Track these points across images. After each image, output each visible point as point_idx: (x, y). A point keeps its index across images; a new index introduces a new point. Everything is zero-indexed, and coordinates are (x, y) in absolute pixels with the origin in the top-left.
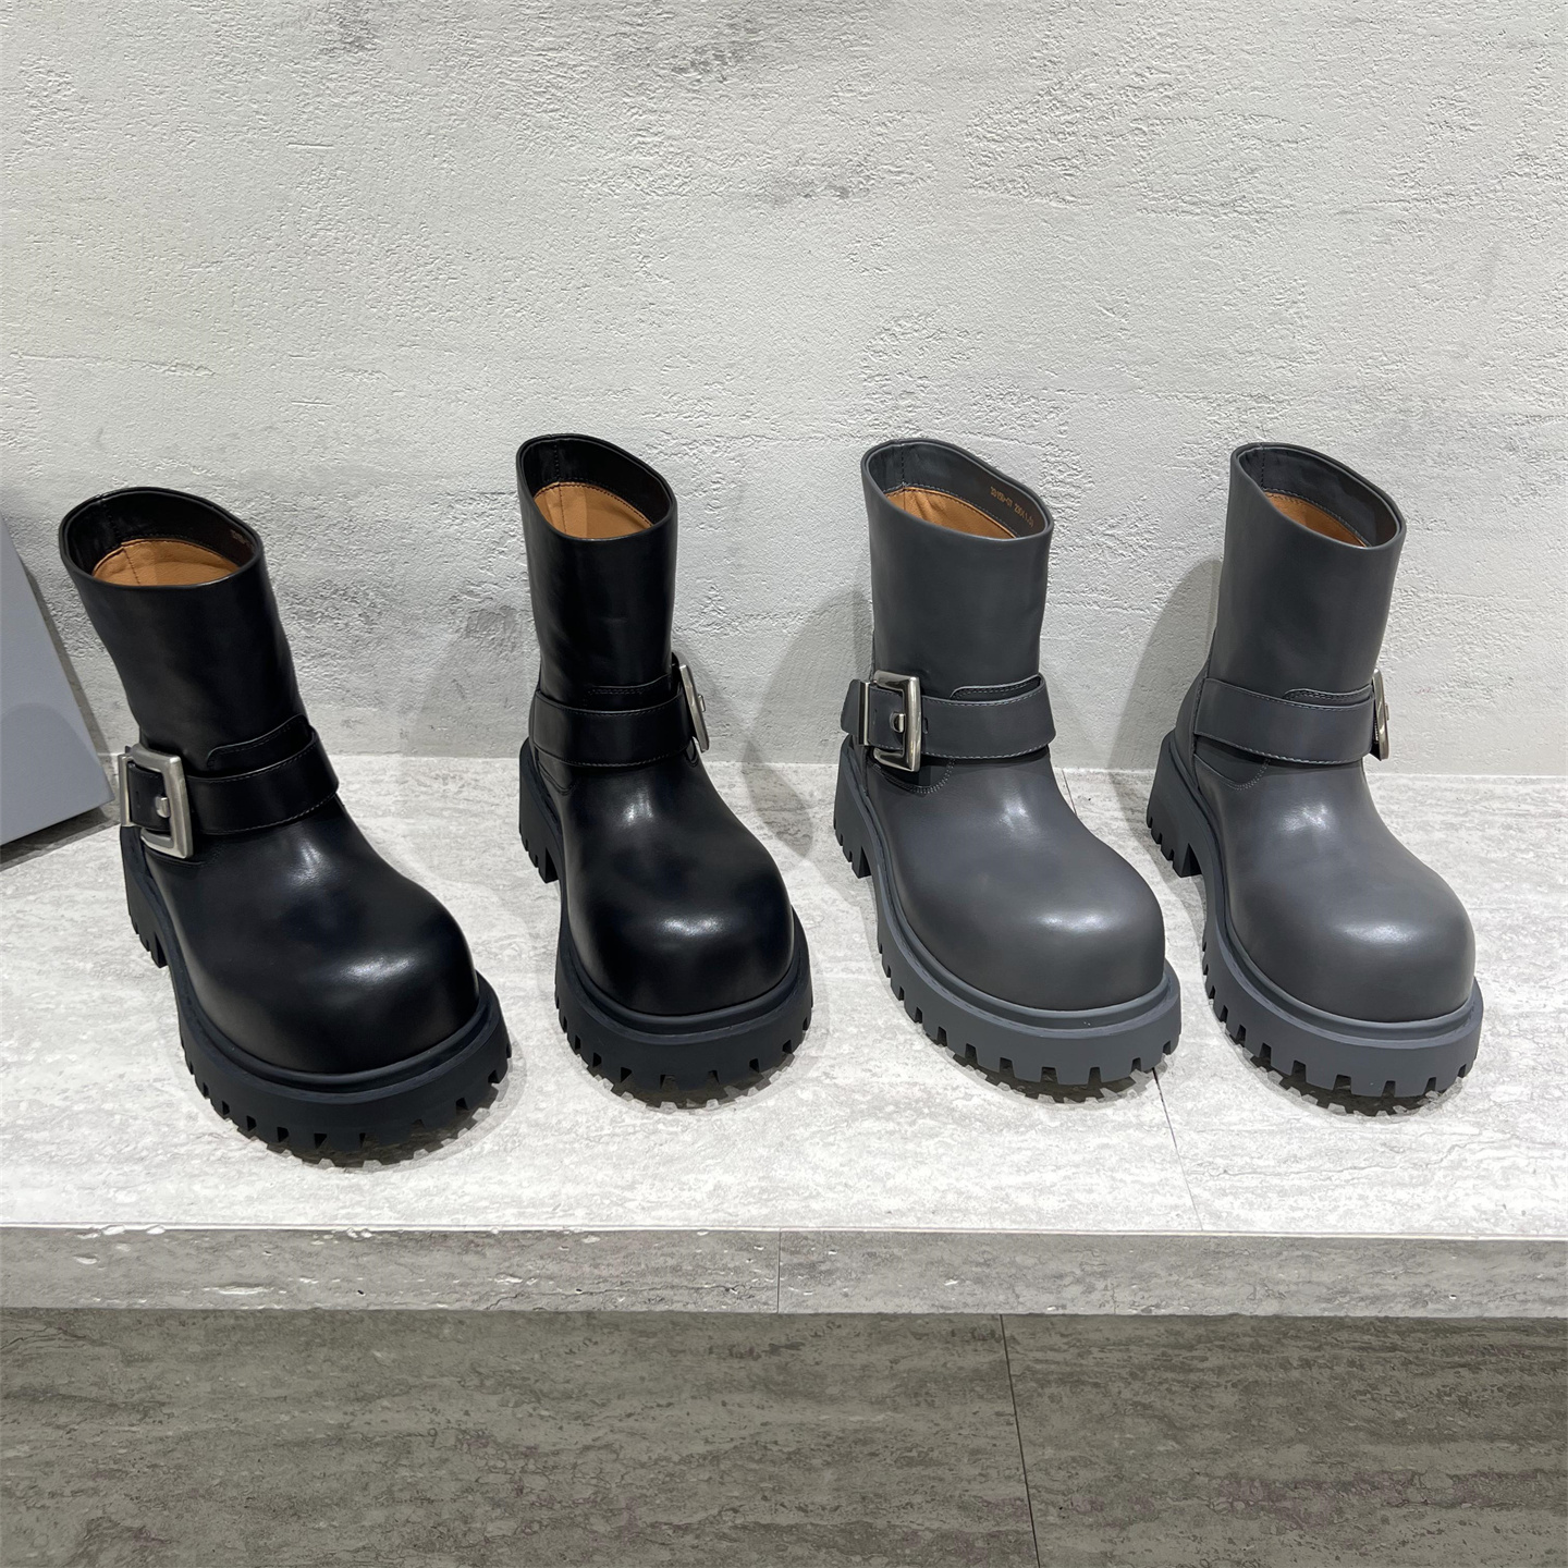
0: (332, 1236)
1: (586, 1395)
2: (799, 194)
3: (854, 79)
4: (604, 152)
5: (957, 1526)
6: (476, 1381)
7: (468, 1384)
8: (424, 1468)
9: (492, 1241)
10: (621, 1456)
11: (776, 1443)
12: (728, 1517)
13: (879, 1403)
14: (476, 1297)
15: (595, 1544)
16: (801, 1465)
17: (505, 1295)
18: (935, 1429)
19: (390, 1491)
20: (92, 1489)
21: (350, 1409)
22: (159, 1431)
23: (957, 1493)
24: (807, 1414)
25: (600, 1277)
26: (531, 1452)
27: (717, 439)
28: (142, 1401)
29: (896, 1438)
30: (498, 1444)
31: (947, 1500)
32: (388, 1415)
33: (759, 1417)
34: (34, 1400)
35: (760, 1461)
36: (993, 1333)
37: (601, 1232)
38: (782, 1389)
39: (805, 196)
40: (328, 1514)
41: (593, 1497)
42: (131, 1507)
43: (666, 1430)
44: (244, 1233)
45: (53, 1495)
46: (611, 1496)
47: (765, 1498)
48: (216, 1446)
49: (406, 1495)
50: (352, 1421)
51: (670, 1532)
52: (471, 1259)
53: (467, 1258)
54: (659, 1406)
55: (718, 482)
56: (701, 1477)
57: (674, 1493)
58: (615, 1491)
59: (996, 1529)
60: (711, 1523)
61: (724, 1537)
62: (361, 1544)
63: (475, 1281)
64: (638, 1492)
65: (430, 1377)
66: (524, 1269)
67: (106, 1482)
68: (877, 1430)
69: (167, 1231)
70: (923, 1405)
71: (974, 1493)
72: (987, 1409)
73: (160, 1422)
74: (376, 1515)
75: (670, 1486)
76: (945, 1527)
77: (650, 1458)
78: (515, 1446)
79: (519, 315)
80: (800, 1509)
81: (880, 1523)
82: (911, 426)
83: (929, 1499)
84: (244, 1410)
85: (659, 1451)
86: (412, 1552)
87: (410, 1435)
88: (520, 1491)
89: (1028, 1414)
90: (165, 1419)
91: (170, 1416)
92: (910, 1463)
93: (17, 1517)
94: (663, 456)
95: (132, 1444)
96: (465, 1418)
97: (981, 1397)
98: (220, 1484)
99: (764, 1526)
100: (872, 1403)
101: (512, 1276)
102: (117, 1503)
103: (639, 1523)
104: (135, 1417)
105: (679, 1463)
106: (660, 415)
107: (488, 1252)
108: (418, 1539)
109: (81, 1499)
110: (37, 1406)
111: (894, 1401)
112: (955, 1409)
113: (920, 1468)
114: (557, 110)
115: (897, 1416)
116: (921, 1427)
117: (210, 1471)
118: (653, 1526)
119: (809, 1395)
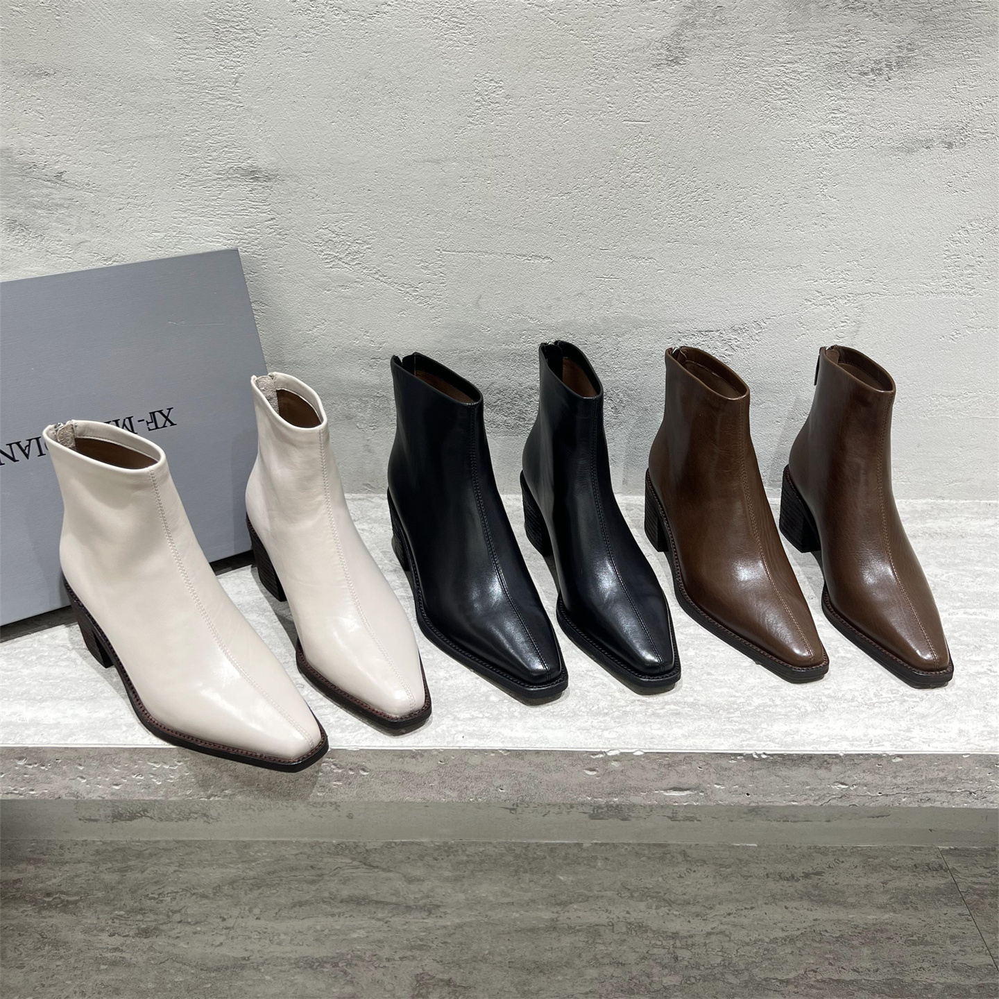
0: (742, 757)
1: (698, 902)
2: (923, 147)
3: (967, 78)
4: (810, 123)
5: (956, 981)
6: (628, 894)
7: (623, 895)
8: (612, 945)
9: (838, 761)
10: (732, 938)
11: (826, 931)
12: (811, 974)
13: (882, 907)
14: (817, 798)
15: (733, 991)
16: (846, 944)
17: (834, 796)
18: (924, 924)
19: (595, 958)
20: (412, 956)
21: (555, 910)
22: (441, 922)
23: (950, 961)
24: (842, 915)
25: (896, 784)
26: (675, 936)
27: (849, 295)
28: (425, 905)
29: (900, 929)
30: (654, 931)
31: (944, 966)
32: (580, 914)
33: (811, 915)
34: (359, 904)
35: (820, 942)
36: (941, 867)
37: (905, 755)
38: (819, 898)
39: (927, 148)
40: (562, 972)
41: (723, 963)
42: (439, 966)
43: (756, 923)
44: (691, 755)
45: (388, 960)
46: (733, 962)
47: (830, 964)
48: (479, 931)
49: (606, 961)
50: (558, 917)
51: (778, 984)
52: (822, 773)
53: (819, 772)
54: (746, 908)
55: (845, 322)
56: (786, 951)
57: (773, 961)
58: (735, 960)
59: (981, 982)
60: (802, 978)
61: (812, 987)
62: (588, 990)
63: (819, 787)
64: (750, 960)
65: (598, 891)
66: (851, 779)
67: (418, 952)
68: (887, 924)
69: (646, 753)
70: (911, 909)
71: (960, 961)
72: (953, 912)
73: (441, 917)
74: (592, 973)
75: (769, 956)
76: (949, 981)
77: (750, 940)
78: (664, 932)
79: (742, 221)
80: (854, 970)
81: (907, 979)
82: (968, 286)
83: (933, 965)
84: (490, 910)
85: (755, 936)
86: (621, 994)
87: (597, 925)
88: (676, 958)
89: (978, 914)
90: (442, 915)
91: (445, 913)
92: (914, 943)
93: (371, 973)
94: (814, 306)
95: (427, 930)
96: (627, 915)
97: (946, 904)
98: (489, 953)
99: (835, 980)
100: (878, 907)
101: (843, 784)
102: (429, 964)
103: (757, 978)
104: (425, 914)
105: (770, 943)
106: (817, 281)
107: (834, 768)
108: (622, 987)
109: (406, 962)
110: (362, 908)
111: (893, 907)
112: (932, 912)
113: (921, 946)
114: (787, 98)
115: (897, 915)
116: (915, 922)
117: (481, 945)
118: (765, 980)
119: (837, 903)
